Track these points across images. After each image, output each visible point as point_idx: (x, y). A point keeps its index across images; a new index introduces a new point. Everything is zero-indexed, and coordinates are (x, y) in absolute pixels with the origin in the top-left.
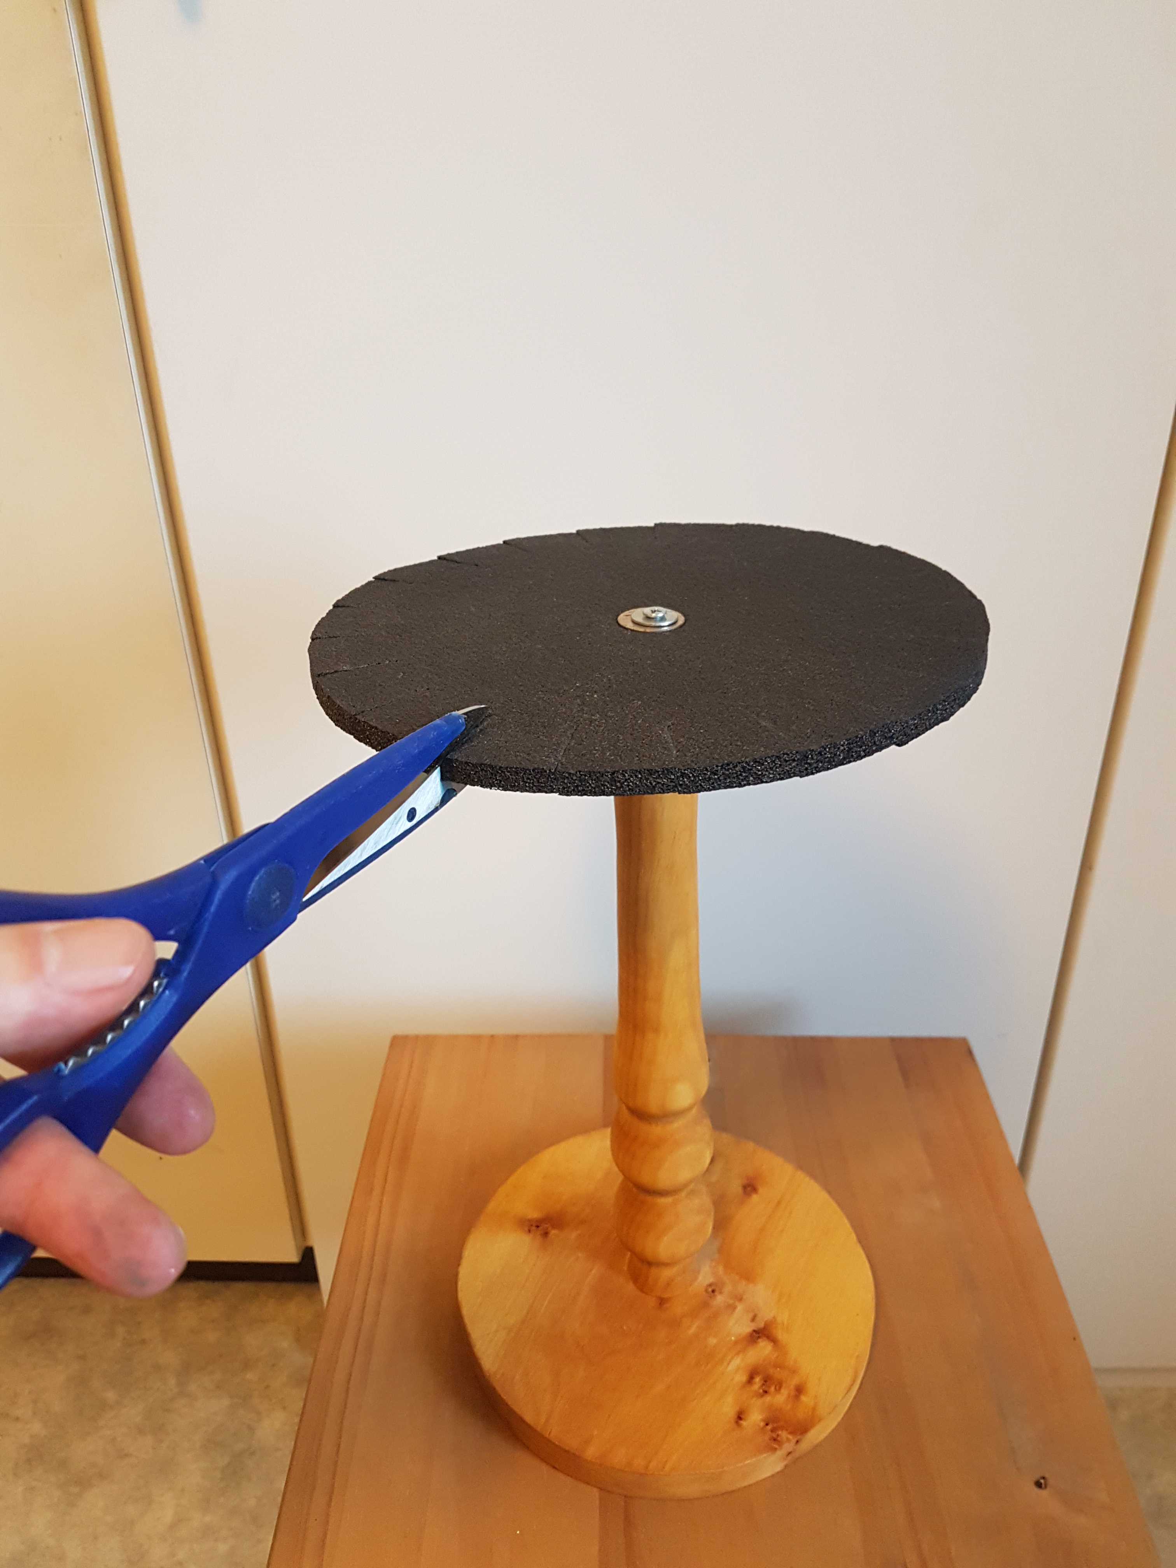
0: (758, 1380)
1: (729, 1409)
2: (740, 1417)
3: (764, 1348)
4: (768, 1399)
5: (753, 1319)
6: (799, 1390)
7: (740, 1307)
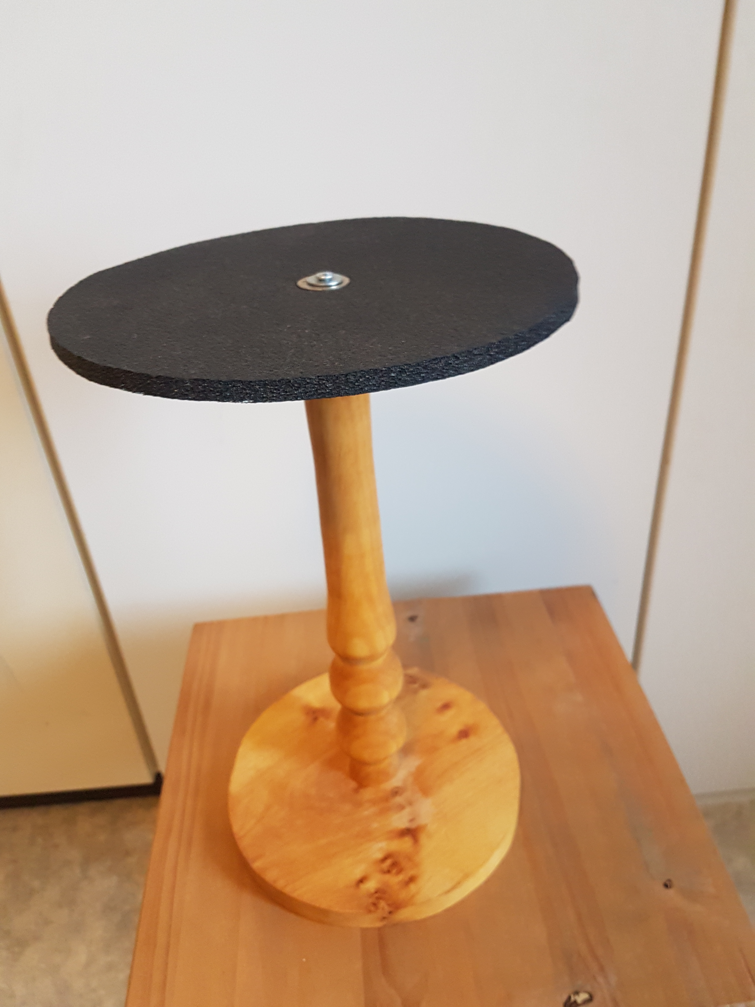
0: (388, 862)
1: (358, 873)
2: (361, 881)
3: (406, 844)
4: (387, 877)
5: (412, 820)
6: (412, 879)
7: (407, 810)
